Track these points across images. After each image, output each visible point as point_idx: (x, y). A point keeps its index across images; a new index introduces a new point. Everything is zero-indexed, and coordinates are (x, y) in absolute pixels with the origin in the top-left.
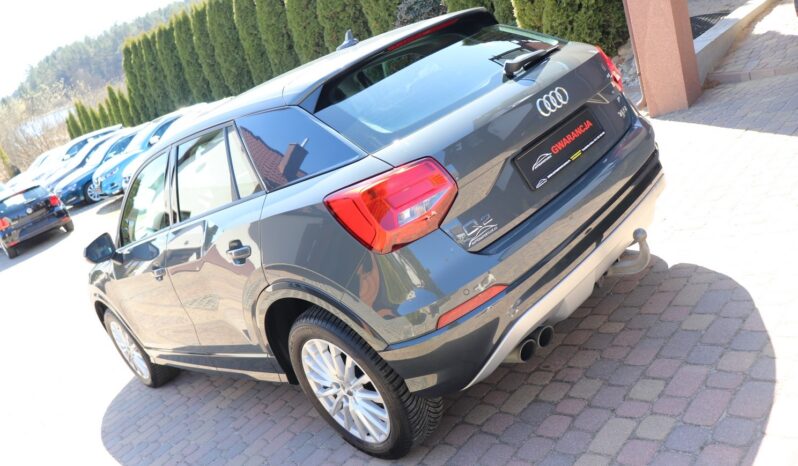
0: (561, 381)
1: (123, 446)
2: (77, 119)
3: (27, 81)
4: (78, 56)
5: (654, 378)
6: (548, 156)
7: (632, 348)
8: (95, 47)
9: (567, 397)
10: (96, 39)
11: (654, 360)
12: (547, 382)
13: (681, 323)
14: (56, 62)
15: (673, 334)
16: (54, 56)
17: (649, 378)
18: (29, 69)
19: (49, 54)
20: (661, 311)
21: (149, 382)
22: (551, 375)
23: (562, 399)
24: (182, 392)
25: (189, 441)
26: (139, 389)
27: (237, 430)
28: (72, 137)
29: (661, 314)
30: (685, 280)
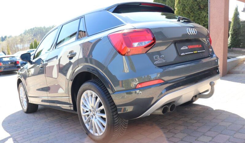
0: (171, 132)
1: (8, 126)
2: (33, 45)
3: (23, 33)
4: (40, 31)
5: (207, 136)
6: (186, 48)
7: (199, 127)
8: (46, 30)
9: (173, 137)
10: (47, 28)
11: (208, 131)
12: (166, 132)
13: (218, 123)
14: (33, 31)
15: (215, 126)
16: (33, 29)
17: (206, 136)
18: (25, 30)
19: (32, 28)
20: (211, 119)
21: (25, 111)
22: (168, 131)
23: (171, 137)
24: (35, 116)
25: (31, 128)
26: (21, 113)
27: (49, 128)
28: (30, 49)
29: (211, 120)
30: (220, 113)
